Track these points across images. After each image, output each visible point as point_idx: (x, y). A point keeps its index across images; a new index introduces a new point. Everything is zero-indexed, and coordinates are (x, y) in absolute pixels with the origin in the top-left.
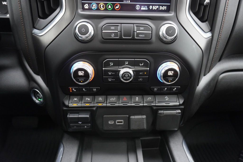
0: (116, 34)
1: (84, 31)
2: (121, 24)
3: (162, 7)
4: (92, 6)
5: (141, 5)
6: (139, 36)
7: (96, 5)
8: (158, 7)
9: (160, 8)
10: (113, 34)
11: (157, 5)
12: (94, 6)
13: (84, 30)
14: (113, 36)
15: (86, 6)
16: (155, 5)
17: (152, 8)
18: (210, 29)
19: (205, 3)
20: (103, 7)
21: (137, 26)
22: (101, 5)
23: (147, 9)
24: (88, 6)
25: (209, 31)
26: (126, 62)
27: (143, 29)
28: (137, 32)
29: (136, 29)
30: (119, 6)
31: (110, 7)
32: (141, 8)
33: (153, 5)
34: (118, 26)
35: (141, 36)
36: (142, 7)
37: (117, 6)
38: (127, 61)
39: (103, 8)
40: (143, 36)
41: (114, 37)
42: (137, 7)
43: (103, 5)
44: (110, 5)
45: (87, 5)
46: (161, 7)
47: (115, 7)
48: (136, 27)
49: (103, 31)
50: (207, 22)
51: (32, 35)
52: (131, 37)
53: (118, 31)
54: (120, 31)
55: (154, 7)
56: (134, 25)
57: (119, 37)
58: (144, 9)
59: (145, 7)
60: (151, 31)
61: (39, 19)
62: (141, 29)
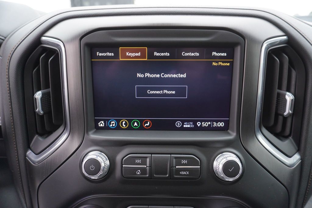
0: (143, 171)
2: (152, 154)
4: (110, 124)
5: (183, 122)
6: (181, 173)
7: (115, 122)
8: (209, 123)
9: (213, 124)
10: (139, 171)
11: (208, 121)
12: (113, 124)
13: (93, 167)
14: (138, 173)
15: (101, 123)
16: (205, 121)
17: (201, 124)
18: (297, 149)
19: (285, 114)
20: (126, 124)
21: (176, 158)
22: (122, 122)
23: (192, 126)
24: (104, 124)
25: (295, 151)
27: (186, 162)
28: (177, 167)
29: (176, 162)
30: (150, 123)
31: (136, 124)
32: (183, 124)
33: (201, 121)
34: (146, 158)
35: (183, 173)
36: (185, 123)
37: (147, 123)
39: (126, 126)
40: (187, 173)
41: (141, 174)
42: (177, 124)
43: (125, 121)
44: (136, 122)
45: (103, 122)
46: (215, 123)
47: (144, 125)
48: (174, 160)
49: (123, 166)
50: (292, 136)
51: (25, 159)
52: (167, 175)
53: (147, 167)
54: (150, 166)
55: (203, 123)
56: (172, 155)
57: (147, 176)
58: (189, 126)
59: (189, 123)
60: (200, 165)
61: (37, 135)
62: (183, 162)
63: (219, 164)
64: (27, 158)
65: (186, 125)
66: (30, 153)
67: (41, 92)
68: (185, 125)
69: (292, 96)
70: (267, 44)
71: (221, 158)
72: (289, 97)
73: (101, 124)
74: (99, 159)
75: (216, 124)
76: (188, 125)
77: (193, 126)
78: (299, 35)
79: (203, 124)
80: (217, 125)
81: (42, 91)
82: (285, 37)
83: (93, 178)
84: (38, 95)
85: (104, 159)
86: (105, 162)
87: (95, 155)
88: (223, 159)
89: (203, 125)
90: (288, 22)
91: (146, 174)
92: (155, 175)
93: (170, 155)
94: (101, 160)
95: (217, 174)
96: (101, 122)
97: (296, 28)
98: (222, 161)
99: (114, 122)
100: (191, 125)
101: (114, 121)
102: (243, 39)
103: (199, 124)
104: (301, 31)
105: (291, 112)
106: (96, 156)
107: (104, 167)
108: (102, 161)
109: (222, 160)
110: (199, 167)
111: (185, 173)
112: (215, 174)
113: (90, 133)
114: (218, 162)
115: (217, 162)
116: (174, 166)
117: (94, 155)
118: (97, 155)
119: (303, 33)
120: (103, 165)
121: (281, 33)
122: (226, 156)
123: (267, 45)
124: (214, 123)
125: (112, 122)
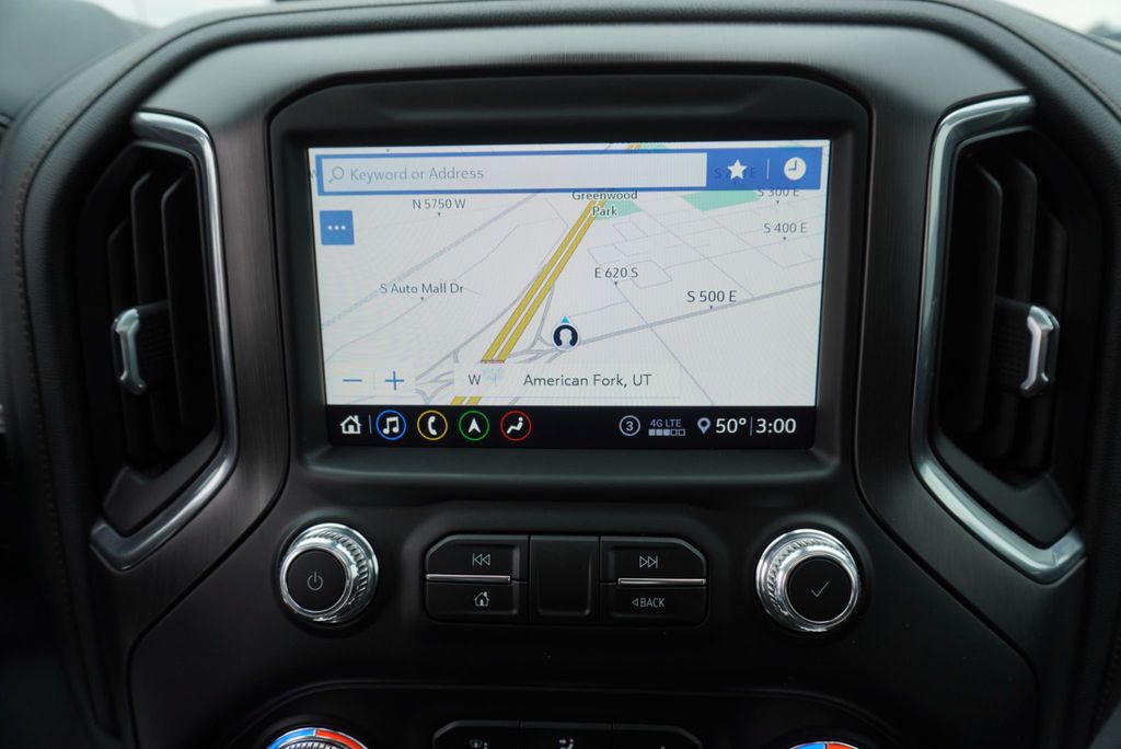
0: (499, 592)
1: (316, 586)
2: (530, 533)
3: (770, 420)
6: (635, 602)
8: (743, 421)
9: (756, 426)
10: (485, 594)
12: (393, 425)
13: (318, 580)
14: (482, 604)
15: (351, 422)
18: (1071, 516)
19: (1027, 385)
21: (617, 547)
22: (425, 418)
23: (680, 433)
24: (359, 425)
25: (1066, 524)
26: (564, 742)
27: (656, 562)
28: (623, 581)
30: (525, 422)
32: (646, 427)
34: (511, 546)
35: (645, 603)
36: (653, 423)
37: (515, 423)
38: (567, 735)
40: (657, 603)
41: (492, 605)
42: (625, 426)
45: (356, 419)
47: (506, 428)
48: (611, 556)
49: (428, 576)
50: (1047, 476)
52: (585, 609)
53: (511, 579)
54: (524, 577)
55: (721, 422)
56: (603, 539)
57: (515, 612)
58: (667, 433)
59: (670, 423)
60: (705, 574)
61: (127, 468)
62: (643, 562)
63: (774, 569)
64: (93, 548)
65: (656, 428)
66: (104, 529)
67: (138, 312)
68: (652, 427)
69: (1052, 321)
70: (954, 125)
71: (783, 549)
72: (1040, 323)
73: (351, 427)
74: (341, 551)
75: (767, 425)
76: (664, 427)
77: (682, 432)
78: (1079, 88)
79: (718, 425)
80: (772, 428)
81: (141, 307)
82: (1024, 100)
83: (321, 619)
84: (127, 322)
85: (360, 550)
86: (361, 561)
87: (327, 537)
88: (790, 552)
89: (721, 428)
90: (1038, 44)
91: (511, 608)
92: (540, 611)
93: (595, 539)
94: (348, 554)
95: (770, 605)
96: (350, 417)
97: (1067, 66)
98: (788, 559)
99: (396, 419)
100: (675, 427)
101: (394, 415)
102: (862, 108)
103: (704, 424)
104: (1086, 76)
105: (1046, 379)
106: (329, 541)
107: (358, 581)
108: (352, 558)
109: (785, 556)
110: (704, 580)
111: (651, 603)
112: (763, 608)
113: (310, 457)
114: (773, 562)
115: (770, 563)
116: (611, 575)
117: (321, 536)
118: (332, 538)
119: (1095, 84)
120: (354, 571)
121: (1008, 84)
122: (803, 541)
123: (955, 129)
124: (762, 422)
125: (389, 420)
